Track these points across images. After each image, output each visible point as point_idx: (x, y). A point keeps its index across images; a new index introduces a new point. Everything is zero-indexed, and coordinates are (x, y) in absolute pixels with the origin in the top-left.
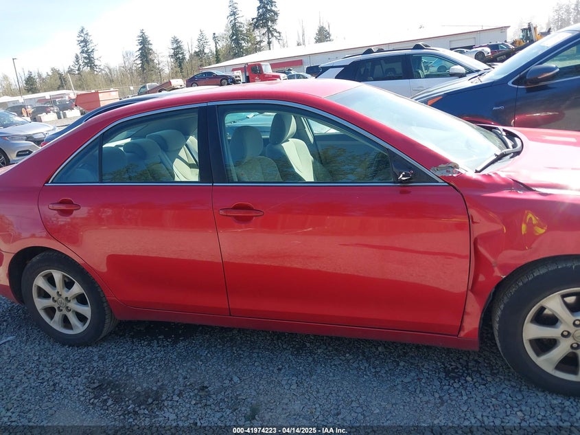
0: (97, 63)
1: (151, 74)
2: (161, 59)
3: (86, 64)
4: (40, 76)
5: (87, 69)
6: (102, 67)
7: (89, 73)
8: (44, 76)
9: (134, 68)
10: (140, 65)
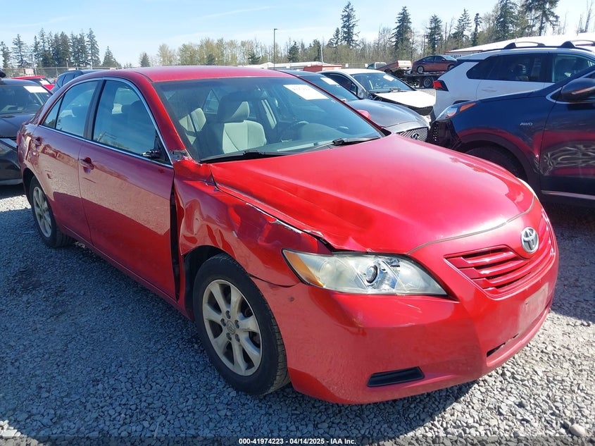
0: (355, 38)
1: (402, 53)
2: (416, 38)
3: (345, 38)
4: (303, 46)
5: (344, 43)
6: (357, 42)
7: (345, 47)
8: (307, 46)
9: (388, 46)
10: (394, 43)
